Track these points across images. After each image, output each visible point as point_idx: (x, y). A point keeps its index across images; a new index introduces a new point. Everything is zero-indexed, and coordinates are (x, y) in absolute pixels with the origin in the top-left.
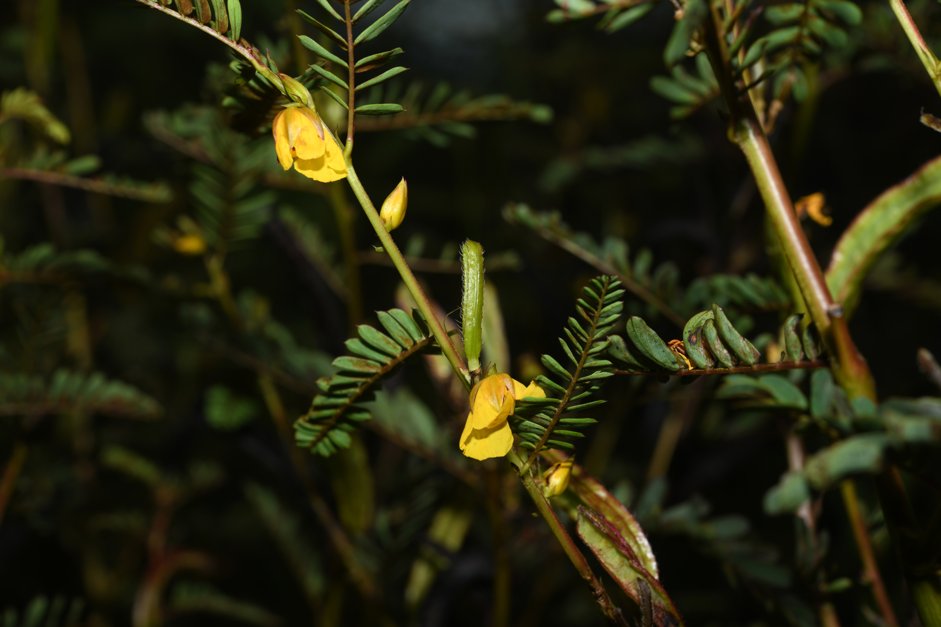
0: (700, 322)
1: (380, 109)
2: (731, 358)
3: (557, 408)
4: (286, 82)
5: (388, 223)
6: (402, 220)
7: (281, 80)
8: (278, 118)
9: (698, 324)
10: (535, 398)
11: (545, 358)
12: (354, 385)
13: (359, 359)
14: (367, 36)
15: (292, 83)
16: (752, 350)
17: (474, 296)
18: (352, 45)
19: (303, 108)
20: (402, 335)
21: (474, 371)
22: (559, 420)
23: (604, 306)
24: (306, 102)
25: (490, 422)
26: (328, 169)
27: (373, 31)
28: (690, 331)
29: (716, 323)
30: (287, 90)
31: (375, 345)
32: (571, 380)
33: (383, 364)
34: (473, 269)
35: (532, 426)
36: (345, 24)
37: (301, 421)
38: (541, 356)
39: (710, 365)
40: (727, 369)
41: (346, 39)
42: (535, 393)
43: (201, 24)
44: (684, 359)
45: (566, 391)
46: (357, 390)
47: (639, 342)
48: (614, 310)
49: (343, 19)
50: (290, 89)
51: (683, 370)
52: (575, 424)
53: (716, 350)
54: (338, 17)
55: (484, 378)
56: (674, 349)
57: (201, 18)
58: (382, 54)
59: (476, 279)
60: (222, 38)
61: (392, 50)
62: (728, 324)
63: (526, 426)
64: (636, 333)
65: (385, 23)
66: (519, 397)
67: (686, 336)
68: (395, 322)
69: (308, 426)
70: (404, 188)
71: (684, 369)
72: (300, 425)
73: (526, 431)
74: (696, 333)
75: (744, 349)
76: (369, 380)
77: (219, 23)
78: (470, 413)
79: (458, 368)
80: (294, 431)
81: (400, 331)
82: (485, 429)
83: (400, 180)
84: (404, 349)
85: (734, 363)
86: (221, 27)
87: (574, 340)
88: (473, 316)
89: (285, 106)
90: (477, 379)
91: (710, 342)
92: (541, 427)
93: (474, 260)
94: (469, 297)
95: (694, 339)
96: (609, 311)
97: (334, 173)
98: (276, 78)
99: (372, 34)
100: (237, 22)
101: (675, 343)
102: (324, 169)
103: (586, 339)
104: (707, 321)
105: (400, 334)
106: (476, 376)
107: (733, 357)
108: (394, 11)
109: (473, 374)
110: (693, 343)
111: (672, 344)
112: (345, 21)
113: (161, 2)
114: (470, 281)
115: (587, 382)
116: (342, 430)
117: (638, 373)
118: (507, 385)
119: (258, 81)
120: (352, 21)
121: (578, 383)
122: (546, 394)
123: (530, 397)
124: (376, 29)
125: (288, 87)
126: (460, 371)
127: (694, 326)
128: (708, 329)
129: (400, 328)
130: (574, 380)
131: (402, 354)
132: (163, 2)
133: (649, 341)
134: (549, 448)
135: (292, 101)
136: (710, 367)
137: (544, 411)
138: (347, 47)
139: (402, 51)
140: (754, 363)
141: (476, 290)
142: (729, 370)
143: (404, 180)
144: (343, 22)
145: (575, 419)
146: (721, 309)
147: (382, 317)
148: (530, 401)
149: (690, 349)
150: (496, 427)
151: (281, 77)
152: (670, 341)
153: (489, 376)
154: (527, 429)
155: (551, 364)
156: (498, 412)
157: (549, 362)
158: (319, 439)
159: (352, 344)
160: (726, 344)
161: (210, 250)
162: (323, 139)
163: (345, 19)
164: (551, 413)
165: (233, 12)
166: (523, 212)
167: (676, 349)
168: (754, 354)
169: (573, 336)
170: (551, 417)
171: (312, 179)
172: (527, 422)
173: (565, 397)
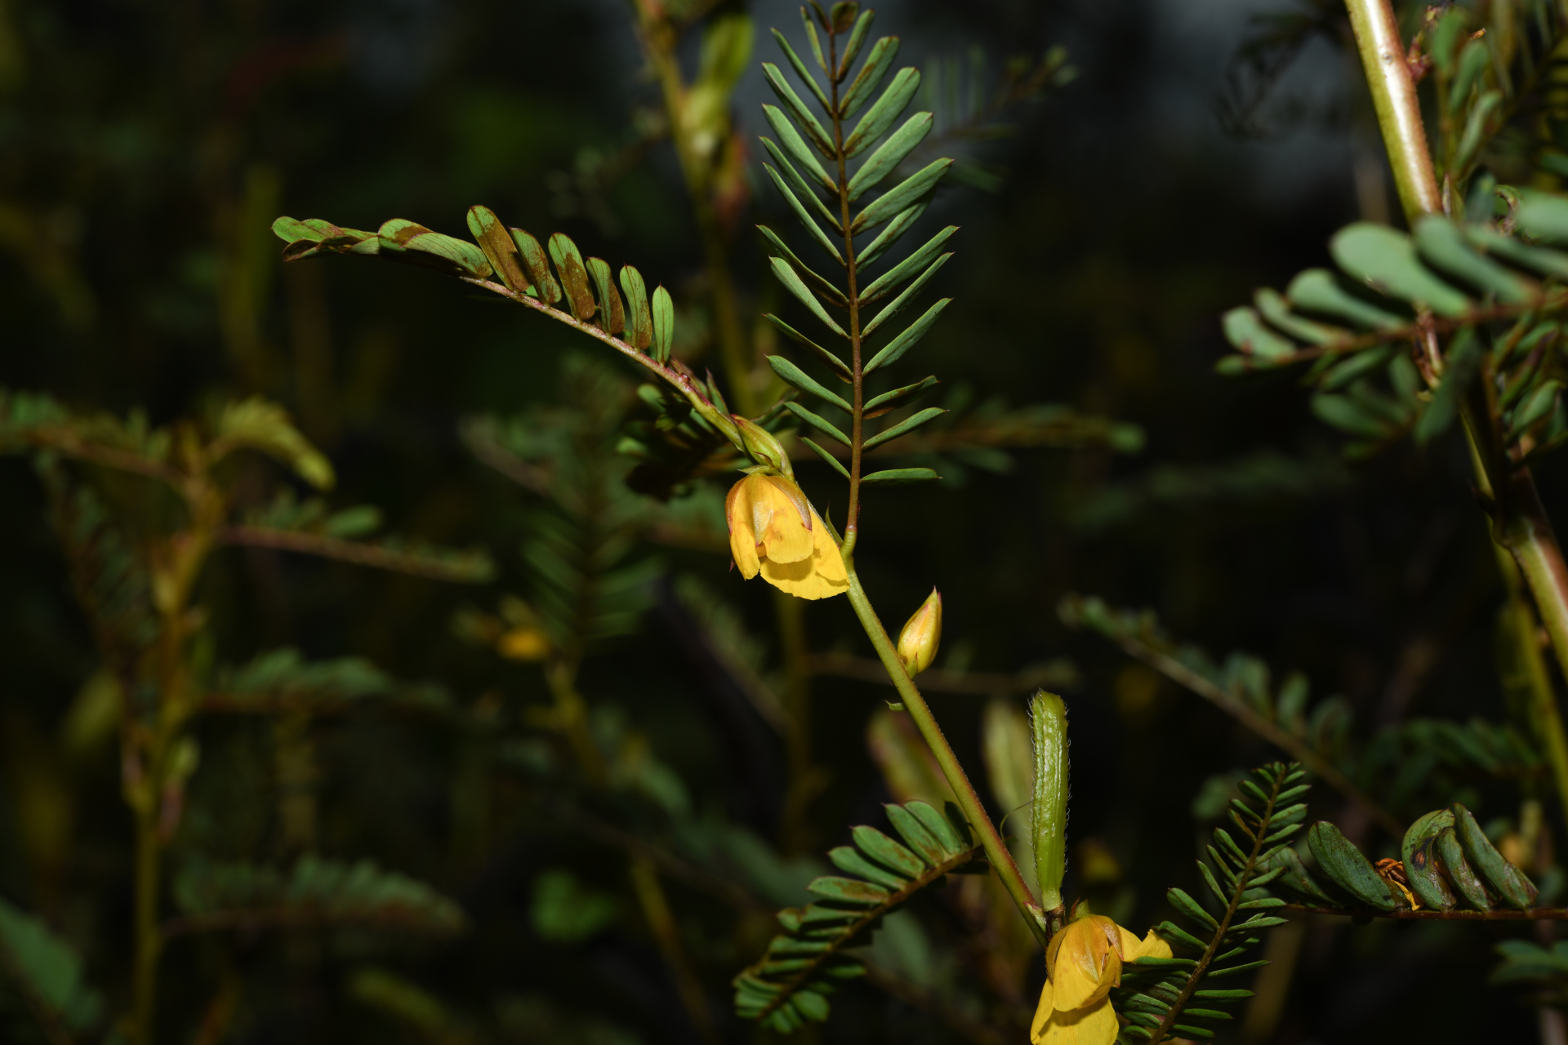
0: (1430, 829)
1: (900, 477)
2: (1488, 895)
3: (1191, 973)
4: (746, 432)
5: (911, 664)
6: (933, 659)
7: (737, 426)
8: (735, 492)
9: (1425, 833)
10: (1157, 959)
11: (1173, 893)
12: (841, 922)
13: (852, 881)
14: (884, 360)
15: (754, 433)
16: (1524, 884)
17: (1053, 787)
18: (861, 375)
19: (773, 474)
20: (927, 843)
21: (1053, 911)
22: (1193, 993)
23: (1276, 810)
24: (779, 465)
25: (1083, 1000)
26: (816, 578)
27: (894, 352)
28: (1413, 846)
29: (1461, 838)
30: (747, 444)
31: (880, 860)
32: (1216, 929)
33: (892, 890)
34: (1052, 741)
35: (1147, 1001)
36: (850, 342)
37: (746, 975)
38: (1167, 891)
39: (1449, 904)
40: (1480, 913)
41: (851, 365)
42: (1154, 948)
43: (607, 334)
44: (1403, 892)
45: (1207, 947)
46: (846, 931)
47: (1329, 862)
48: (1293, 818)
49: (845, 334)
50: (753, 442)
51: (1402, 910)
52: (1219, 998)
53: (1460, 879)
54: (838, 329)
55: (1069, 923)
56: (1386, 874)
57: (609, 325)
58: (906, 388)
59: (1056, 758)
60: (641, 358)
61: (922, 381)
62: (1482, 840)
63: (1138, 1001)
64: (1324, 848)
65: (911, 338)
66: (1129, 957)
67: (1407, 853)
68: (915, 822)
69: (760, 984)
70: (938, 605)
71: (1404, 907)
72: (745, 982)
73: (1137, 1009)
74: (1423, 849)
75: (1511, 882)
76: (868, 915)
77: (637, 333)
78: (1047, 983)
79: (1024, 903)
80: (733, 991)
81: (924, 836)
82: (1074, 1010)
83: (930, 592)
84: (928, 866)
85: (1492, 904)
86: (640, 341)
87: (1223, 865)
88: (1052, 819)
89: (745, 471)
90: (1056, 923)
91: (1450, 866)
92: (1162, 1004)
93: (1052, 726)
94: (1046, 788)
95: (1422, 859)
96: (1284, 819)
97: (827, 584)
98: (727, 423)
99: (891, 356)
100: (666, 332)
101: (1389, 863)
102: (811, 578)
103: (1244, 863)
104: (1444, 831)
105: (924, 842)
106: (1055, 918)
107: (1491, 894)
108: (926, 318)
109: (1049, 916)
110: (1419, 866)
111: (1383, 866)
112: (849, 337)
113: (545, 299)
114: (1046, 761)
115: (1242, 933)
116: (816, 991)
117: (1322, 910)
118: (1109, 937)
119: (694, 425)
120: (861, 337)
121: (1227, 934)
122: (1173, 952)
123: (1147, 957)
124: (898, 348)
125: (748, 438)
126: (1027, 908)
127: (1421, 837)
128: (1447, 845)
129: (922, 831)
130: (1221, 930)
131: (925, 876)
132: (548, 299)
133: (1345, 862)
134: (1172, 1038)
135: (755, 463)
136: (1449, 908)
137: (1169, 978)
138: (851, 378)
139: (936, 381)
140: (1528, 907)
141: (1056, 777)
142: (1484, 915)
143: (938, 592)
144: (845, 338)
145: (1218, 991)
146: (1470, 813)
147: (893, 815)
148: (1148, 963)
149: (1416, 876)
150: (1091, 1007)
151: (736, 423)
152: (1379, 861)
153: (1078, 919)
154: (1137, 1006)
155: (1184, 904)
156: (1096, 983)
157: (1180, 901)
158: (776, 1006)
159: (842, 856)
160: (1478, 872)
161: (555, 655)
162: (810, 528)
163: (849, 333)
164: (1180, 981)
165: (661, 315)
166: (1094, 610)
167: (1389, 875)
168: (1528, 891)
169: (1221, 859)
170: (1179, 989)
171: (791, 595)
172: (1140, 995)
173: (1205, 956)
